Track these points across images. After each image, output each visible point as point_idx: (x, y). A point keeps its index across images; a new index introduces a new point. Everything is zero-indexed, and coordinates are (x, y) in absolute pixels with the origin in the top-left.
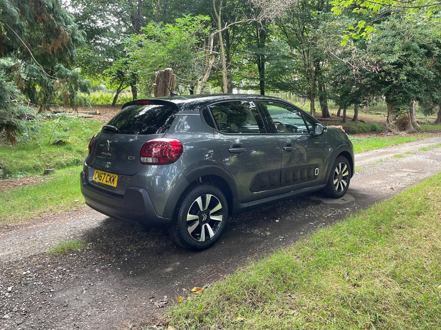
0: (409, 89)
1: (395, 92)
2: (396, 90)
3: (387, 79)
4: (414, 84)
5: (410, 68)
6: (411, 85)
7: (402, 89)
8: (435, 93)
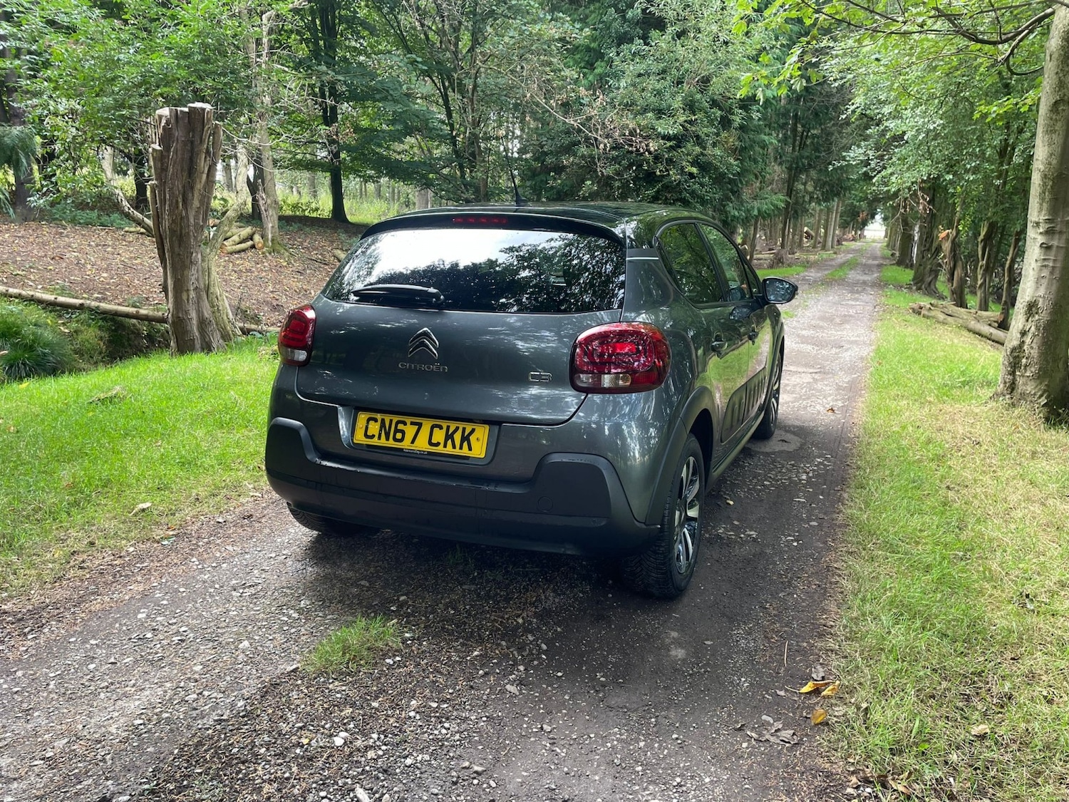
0: (693, 193)
1: (666, 198)
2: (669, 196)
3: (660, 171)
4: (702, 185)
5: (698, 149)
6: (697, 186)
7: (681, 193)
8: (731, 205)
